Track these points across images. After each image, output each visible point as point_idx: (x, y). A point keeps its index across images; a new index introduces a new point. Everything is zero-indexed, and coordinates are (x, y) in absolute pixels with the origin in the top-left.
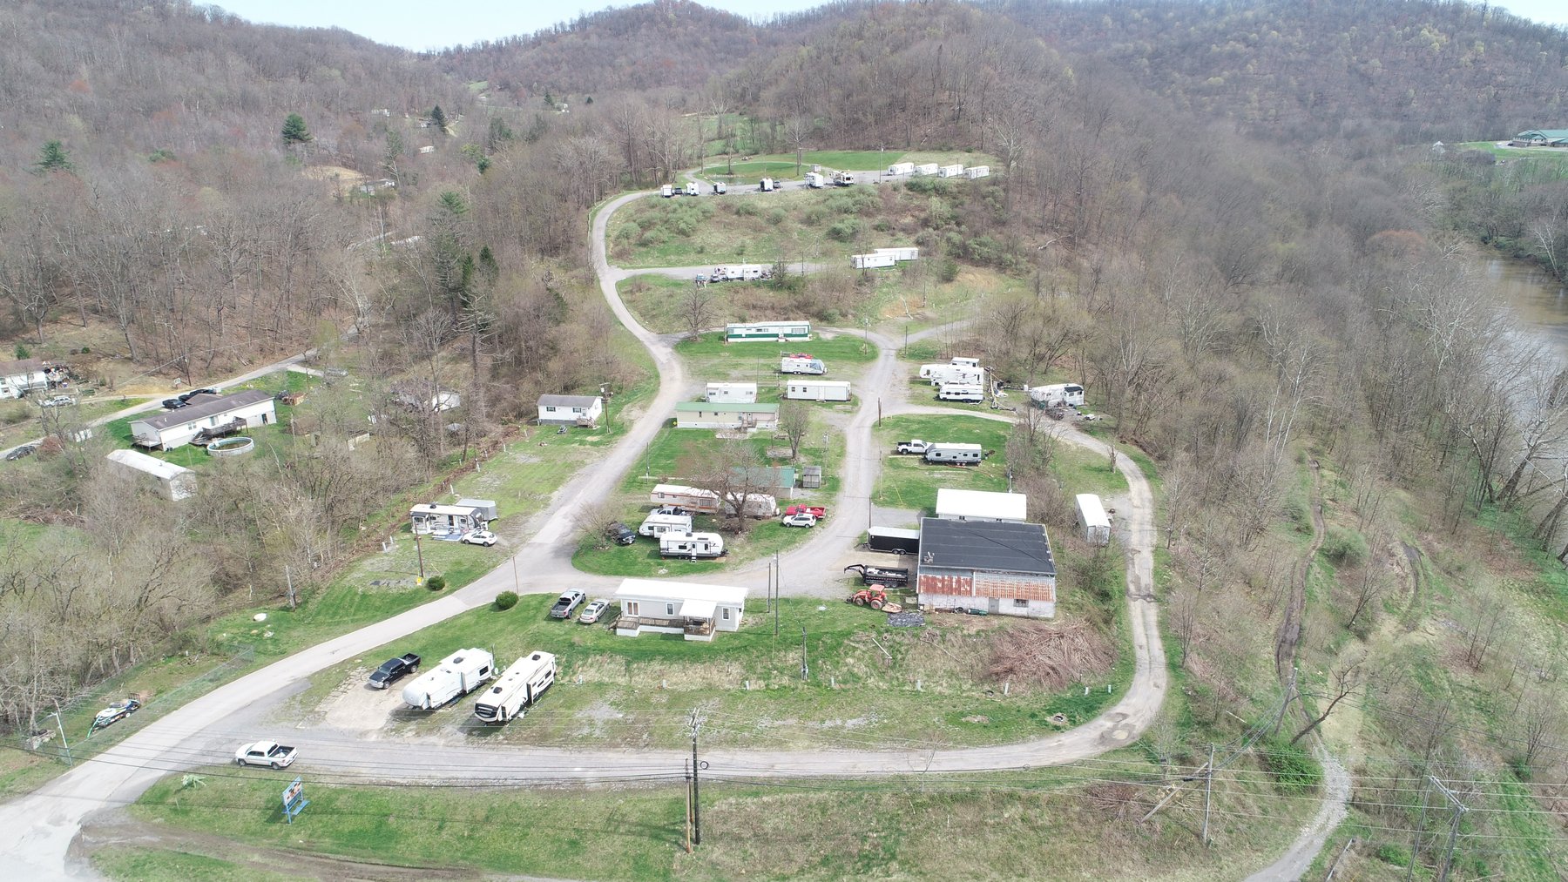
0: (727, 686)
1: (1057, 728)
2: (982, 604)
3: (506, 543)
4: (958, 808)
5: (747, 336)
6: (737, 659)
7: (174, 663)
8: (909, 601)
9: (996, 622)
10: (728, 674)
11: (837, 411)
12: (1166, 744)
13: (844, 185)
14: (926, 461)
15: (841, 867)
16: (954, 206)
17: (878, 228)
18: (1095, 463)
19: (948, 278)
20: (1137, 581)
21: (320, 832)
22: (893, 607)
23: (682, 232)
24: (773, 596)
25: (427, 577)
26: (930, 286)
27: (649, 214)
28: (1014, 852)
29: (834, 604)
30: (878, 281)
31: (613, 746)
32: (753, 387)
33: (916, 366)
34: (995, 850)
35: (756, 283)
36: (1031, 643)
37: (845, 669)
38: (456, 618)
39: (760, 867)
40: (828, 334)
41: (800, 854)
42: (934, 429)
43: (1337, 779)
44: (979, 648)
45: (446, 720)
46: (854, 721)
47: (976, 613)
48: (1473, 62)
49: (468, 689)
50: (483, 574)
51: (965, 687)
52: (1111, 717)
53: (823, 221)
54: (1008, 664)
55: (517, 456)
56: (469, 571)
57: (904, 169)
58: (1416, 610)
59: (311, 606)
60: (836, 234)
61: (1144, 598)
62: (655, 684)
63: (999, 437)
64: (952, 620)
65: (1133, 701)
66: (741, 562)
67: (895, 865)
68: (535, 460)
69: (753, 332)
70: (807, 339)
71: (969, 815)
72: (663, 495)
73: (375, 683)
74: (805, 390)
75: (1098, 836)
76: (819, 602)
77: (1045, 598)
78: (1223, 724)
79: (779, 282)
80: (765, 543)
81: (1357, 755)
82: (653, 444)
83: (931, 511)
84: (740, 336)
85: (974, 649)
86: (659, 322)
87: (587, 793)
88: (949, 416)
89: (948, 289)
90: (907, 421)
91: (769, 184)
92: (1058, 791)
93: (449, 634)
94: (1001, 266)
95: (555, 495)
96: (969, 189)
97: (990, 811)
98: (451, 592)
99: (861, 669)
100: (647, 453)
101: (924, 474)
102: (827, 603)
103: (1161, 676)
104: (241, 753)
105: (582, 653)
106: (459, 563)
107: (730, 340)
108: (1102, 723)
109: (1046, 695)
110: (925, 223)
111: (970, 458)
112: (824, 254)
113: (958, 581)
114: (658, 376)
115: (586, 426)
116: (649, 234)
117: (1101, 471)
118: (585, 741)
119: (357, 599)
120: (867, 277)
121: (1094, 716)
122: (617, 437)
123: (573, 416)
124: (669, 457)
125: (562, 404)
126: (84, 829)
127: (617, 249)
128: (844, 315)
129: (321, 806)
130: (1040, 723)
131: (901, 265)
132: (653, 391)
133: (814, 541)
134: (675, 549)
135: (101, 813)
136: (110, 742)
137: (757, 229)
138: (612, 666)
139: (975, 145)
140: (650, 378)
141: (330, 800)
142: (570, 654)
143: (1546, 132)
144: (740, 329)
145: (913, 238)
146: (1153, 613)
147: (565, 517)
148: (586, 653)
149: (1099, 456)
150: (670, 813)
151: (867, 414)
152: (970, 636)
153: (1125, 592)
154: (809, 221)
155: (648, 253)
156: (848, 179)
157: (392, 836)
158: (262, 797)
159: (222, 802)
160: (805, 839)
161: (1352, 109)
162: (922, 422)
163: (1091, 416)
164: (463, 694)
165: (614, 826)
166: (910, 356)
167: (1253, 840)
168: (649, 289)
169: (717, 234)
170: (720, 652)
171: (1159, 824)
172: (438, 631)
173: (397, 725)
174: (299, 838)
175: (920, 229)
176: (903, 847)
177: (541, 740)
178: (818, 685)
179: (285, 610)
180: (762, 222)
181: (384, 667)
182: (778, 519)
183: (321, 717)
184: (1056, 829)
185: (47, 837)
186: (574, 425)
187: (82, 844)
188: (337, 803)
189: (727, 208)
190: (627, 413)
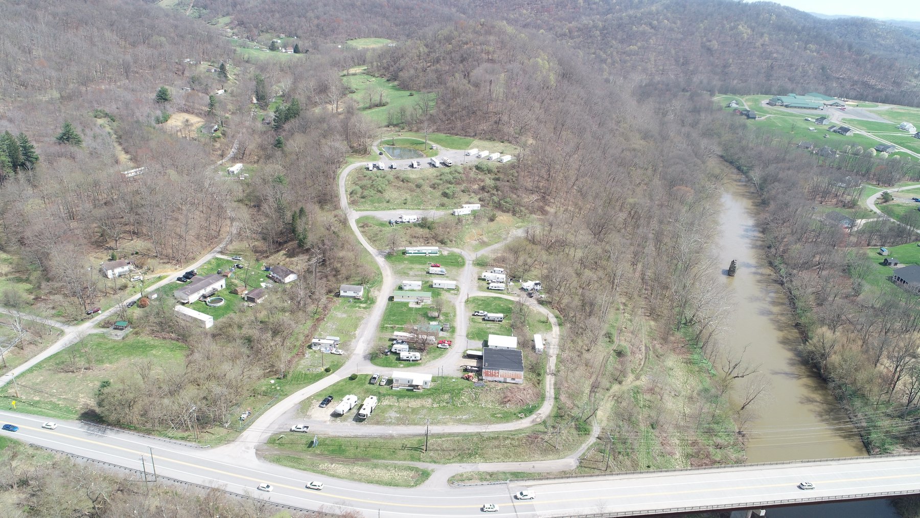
0: (428, 406)
1: (521, 418)
2: (502, 379)
3: (346, 353)
4: (493, 441)
7: (253, 398)
8: (480, 378)
9: (506, 385)
10: (428, 402)
11: (452, 294)
12: (550, 422)
14: (484, 319)
17: (463, 191)
18: (542, 319)
19: (492, 219)
20: (550, 368)
21: (324, 450)
22: (475, 380)
23: (380, 192)
24: (440, 375)
25: (325, 368)
26: (484, 223)
27: (364, 181)
28: (508, 452)
29: (457, 379)
30: (464, 222)
31: (398, 425)
32: (420, 281)
33: (480, 270)
34: (503, 452)
35: (415, 225)
36: (516, 392)
37: (462, 400)
38: (338, 382)
39: (442, 457)
40: (446, 252)
41: (453, 454)
42: (487, 305)
43: (596, 431)
44: (501, 393)
45: (348, 417)
46: (465, 416)
47: (500, 382)
49: (352, 407)
50: (342, 366)
52: (536, 414)
53: (440, 187)
54: (508, 399)
55: (337, 313)
56: (337, 365)
57: (473, 153)
58: (641, 372)
59: (289, 377)
61: (551, 374)
63: (510, 308)
64: (493, 385)
67: (477, 456)
68: (344, 316)
71: (496, 443)
72: (397, 335)
73: (322, 406)
74: (440, 285)
75: (530, 447)
76: (453, 378)
78: (566, 416)
80: (433, 354)
81: (604, 424)
82: (386, 309)
83: (486, 344)
85: (499, 394)
86: (377, 243)
87: (395, 439)
88: (492, 297)
89: (492, 224)
90: (477, 299)
91: (415, 164)
92: (520, 436)
94: (514, 213)
95: (357, 332)
96: (501, 170)
97: (502, 441)
98: (333, 372)
99: (466, 400)
100: (385, 313)
101: (484, 325)
102: (455, 378)
103: (552, 402)
104: (293, 428)
106: (333, 362)
107: (407, 255)
108: (534, 416)
109: (519, 408)
112: (443, 205)
113: (495, 371)
114: (381, 274)
116: (366, 193)
117: (544, 322)
118: (390, 424)
119: (303, 376)
120: (459, 220)
121: (532, 414)
122: (372, 305)
124: (394, 315)
125: (349, 289)
126: (256, 450)
127: (352, 199)
128: (451, 241)
129: (322, 443)
130: (516, 416)
132: (381, 281)
133: (449, 354)
135: (259, 446)
136: (249, 425)
137: (412, 190)
139: (506, 138)
140: (378, 275)
141: (324, 441)
142: (380, 396)
146: (553, 380)
147: (363, 342)
148: (384, 395)
150: (418, 444)
151: (463, 297)
152: (498, 389)
153: (545, 372)
155: (365, 202)
156: (450, 163)
157: (344, 451)
158: (304, 441)
159: (292, 443)
160: (454, 450)
162: (482, 300)
163: (543, 296)
164: (350, 409)
165: (404, 447)
166: (478, 264)
167: (569, 447)
168: (371, 226)
169: (394, 192)
170: (424, 395)
171: (545, 444)
172: (334, 387)
173: (333, 418)
174: (318, 452)
175: (481, 192)
176: (479, 451)
177: (378, 423)
178: (454, 405)
179: (280, 379)
180: (414, 186)
181: (324, 401)
182: (436, 345)
183: (310, 417)
184: (519, 446)
185: (248, 452)
186: (354, 298)
187: (258, 454)
188: (326, 442)
189: (397, 178)
190: (374, 293)
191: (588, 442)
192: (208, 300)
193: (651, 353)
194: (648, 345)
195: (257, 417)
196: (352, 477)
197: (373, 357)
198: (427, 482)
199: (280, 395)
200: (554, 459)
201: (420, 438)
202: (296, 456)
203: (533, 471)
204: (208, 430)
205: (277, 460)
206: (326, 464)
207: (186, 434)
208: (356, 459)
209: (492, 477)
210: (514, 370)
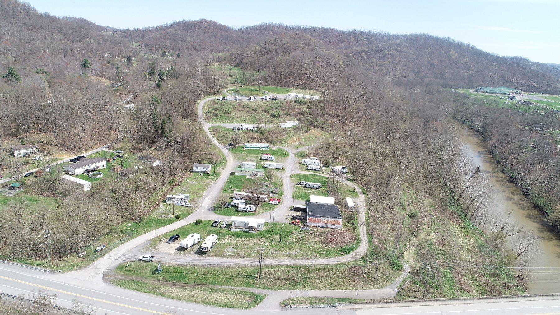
0: (261, 244)
1: (342, 255)
2: (324, 225)
3: (194, 206)
4: (320, 272)
5: (251, 147)
6: (263, 237)
7: (110, 236)
8: (305, 224)
9: (327, 229)
10: (261, 241)
11: (280, 172)
12: (368, 258)
13: (275, 100)
14: (305, 187)
15: (293, 285)
16: (309, 109)
17: (286, 114)
18: (350, 189)
19: (307, 132)
20: (361, 220)
21: (166, 276)
22: (301, 225)
23: (227, 112)
24: (272, 221)
25: (175, 215)
26: (302, 133)
27: (216, 106)
28: (333, 282)
29: (286, 224)
30: (287, 131)
31: (235, 257)
32: (255, 163)
33: (300, 159)
34: (329, 281)
35: (252, 131)
36: (336, 235)
37: (290, 240)
38: (185, 226)
39: (275, 284)
40: (274, 148)
41: (284, 282)
42: (307, 178)
43: (407, 268)
45: (191, 251)
46: (294, 252)
47: (322, 227)
48: (465, 62)
49: (195, 243)
50: (190, 214)
51: (320, 245)
52: (355, 253)
53: (270, 111)
54: (330, 240)
55: (189, 181)
56: (186, 214)
57: (293, 95)
58: (430, 231)
59: (144, 222)
60: (273, 116)
61: (363, 225)
62: (243, 243)
63: (325, 181)
64: (316, 229)
65: (360, 249)
66: (260, 213)
67: (306, 284)
68: (195, 183)
69: (252, 146)
70: (268, 149)
71: (322, 274)
72: (236, 194)
73: (169, 242)
74: (270, 165)
75: (352, 278)
76: (282, 224)
77: (340, 224)
78: (381, 254)
79: (258, 131)
80: (265, 208)
81: (412, 263)
82: (228, 179)
83: (308, 201)
84: (248, 147)
85: (322, 236)
86: (224, 141)
87: (232, 268)
88: (311, 174)
89: (307, 134)
90: (299, 175)
91: (252, 98)
92: (343, 268)
93: (185, 230)
94: (323, 129)
95: (204, 193)
96: (312, 103)
97: (327, 273)
98: (182, 219)
99: (294, 240)
100: (227, 182)
101: (306, 191)
102: (284, 224)
103: (367, 244)
104: (141, 258)
105: (223, 235)
106: (182, 211)
107: (246, 148)
108: (353, 254)
109: (339, 248)
110: (300, 113)
111: (318, 187)
112: (272, 122)
113: (318, 219)
114: (226, 159)
115: (207, 173)
116: (216, 113)
117: (352, 191)
118: (228, 256)
119: (156, 220)
120: (284, 130)
121: (351, 252)
122: (217, 177)
123: (204, 170)
124: (234, 183)
125: (200, 167)
126: (104, 275)
127: (207, 116)
128: (278, 142)
129: (166, 270)
130: (338, 253)
131: (294, 127)
132: (225, 163)
133: (278, 208)
134: (242, 209)
135: (107, 272)
136: (101, 256)
137: (249, 113)
138: (231, 238)
139: (314, 88)
140: (223, 159)
141: (167, 269)
142: (220, 236)
143: (484, 88)
144: (248, 145)
145: (297, 118)
146: (365, 229)
147: (209, 199)
148: (224, 235)
149: (351, 187)
150: (253, 272)
151: (288, 173)
152: (321, 233)
153: (358, 223)
154: (265, 111)
155: (216, 118)
156: (277, 98)
157: (185, 277)
158: (149, 269)
159: (138, 270)
160: (285, 279)
161: (428, 75)
162: (303, 176)
163: (349, 176)
164: (194, 245)
165: (240, 275)
166: (299, 156)
167: (387, 280)
168: (219, 131)
169: (237, 113)
170: (259, 236)
171: (366, 275)
172: (181, 229)
173: (178, 252)
174: (161, 278)
175: (299, 115)
176: (308, 280)
177: (217, 256)
178: (284, 244)
179: (136, 223)
180: (251, 110)
181: (172, 238)
182: (268, 202)
183: (157, 250)
184: (343, 277)
185: (96, 277)
186: (204, 173)
187: (106, 279)
188: (169, 270)
189: (240, 105)
190: (219, 170)
191: (402, 276)
192: (91, 173)
193: (435, 218)
194: (431, 213)
195: (111, 250)
196: (190, 299)
197: (216, 209)
198: (261, 305)
199: (135, 234)
200: (374, 289)
201: (254, 268)
202: (140, 281)
203: (357, 297)
204: (64, 259)
205: (122, 284)
206: (167, 288)
207: (42, 262)
208: (195, 285)
209: (321, 301)
210: (334, 218)
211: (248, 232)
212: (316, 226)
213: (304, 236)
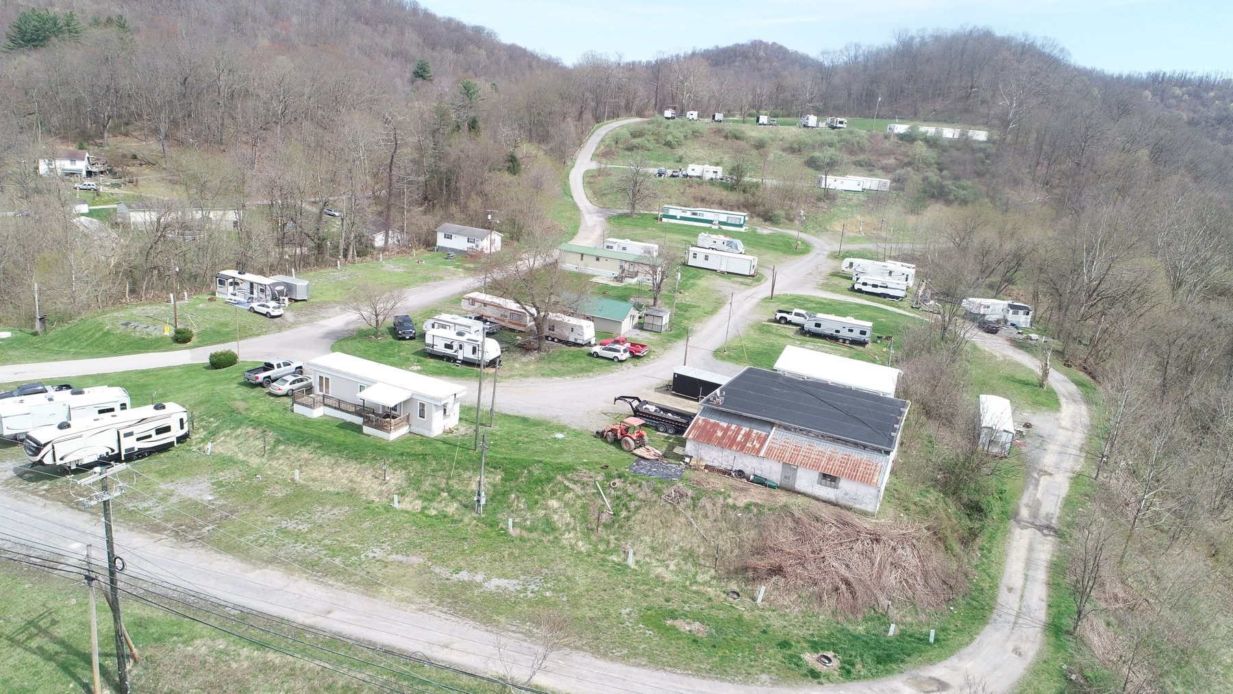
0: (372, 497)
1: (814, 674)
2: (772, 471)
5: (682, 218)
8: (678, 451)
9: (783, 498)
10: (382, 483)
11: (733, 282)
13: (835, 128)
14: (803, 332)
16: (941, 155)
17: (857, 163)
18: (1021, 376)
19: (915, 210)
20: (1035, 507)
22: (649, 452)
29: (577, 434)
35: (712, 182)
36: (824, 539)
37: (542, 513)
44: (742, 527)
47: (761, 482)
52: (915, 682)
54: (775, 560)
59: (57, 331)
60: (813, 163)
61: (1040, 528)
64: (718, 482)
65: (966, 665)
66: (514, 378)
69: (688, 215)
72: (474, 301)
76: (561, 429)
77: (870, 482)
79: (734, 185)
84: (674, 217)
85: (735, 526)
91: (764, 119)
98: (194, 347)
99: (562, 518)
101: (795, 342)
102: (570, 432)
109: (823, 619)
111: (856, 335)
113: (748, 435)
115: (472, 255)
117: (1027, 384)
121: (888, 672)
122: (493, 268)
123: (466, 246)
127: (605, 150)
128: (790, 220)
130: (789, 658)
131: (868, 192)
134: (440, 348)
145: (889, 174)
146: (1046, 549)
149: (1031, 371)
152: (734, 507)
153: (1010, 515)
154: (791, 150)
155: (629, 155)
169: (700, 149)
175: (900, 169)
178: (488, 524)
182: (591, 349)
186: (465, 254)
190: (521, 254)
210: (846, 442)
211: (358, 429)
212: (726, 472)
213: (632, 505)
